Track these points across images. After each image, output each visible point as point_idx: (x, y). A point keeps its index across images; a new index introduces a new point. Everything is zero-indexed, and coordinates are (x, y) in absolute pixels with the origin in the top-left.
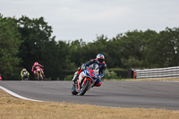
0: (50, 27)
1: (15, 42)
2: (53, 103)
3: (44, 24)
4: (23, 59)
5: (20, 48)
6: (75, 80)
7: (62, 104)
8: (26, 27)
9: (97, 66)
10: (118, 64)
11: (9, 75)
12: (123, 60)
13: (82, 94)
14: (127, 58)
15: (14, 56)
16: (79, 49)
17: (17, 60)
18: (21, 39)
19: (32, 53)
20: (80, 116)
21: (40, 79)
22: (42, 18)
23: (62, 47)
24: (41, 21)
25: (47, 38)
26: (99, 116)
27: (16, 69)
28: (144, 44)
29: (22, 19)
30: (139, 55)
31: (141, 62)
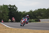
0: (17, 8)
1: (7, 12)
2: (18, 29)
3: (15, 7)
4: (9, 16)
5: (9, 13)
6: (21, 22)
7: (20, 29)
8: (10, 8)
9: (27, 18)
10: (36, 18)
11: (6, 21)
12: (37, 17)
13: (23, 26)
14: (38, 16)
15: (7, 16)
16: (25, 14)
17: (8, 17)
18: (9, 11)
19: (12, 15)
20: (25, 32)
21: (14, 22)
22: (15, 5)
23: (20, 13)
24: (14, 6)
25: (16, 11)
26: (30, 32)
27: (8, 19)
28: (43, 12)
29: (9, 5)
30: (41, 15)
31: (42, 17)
